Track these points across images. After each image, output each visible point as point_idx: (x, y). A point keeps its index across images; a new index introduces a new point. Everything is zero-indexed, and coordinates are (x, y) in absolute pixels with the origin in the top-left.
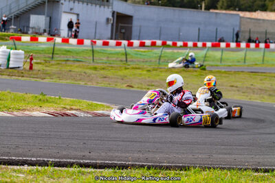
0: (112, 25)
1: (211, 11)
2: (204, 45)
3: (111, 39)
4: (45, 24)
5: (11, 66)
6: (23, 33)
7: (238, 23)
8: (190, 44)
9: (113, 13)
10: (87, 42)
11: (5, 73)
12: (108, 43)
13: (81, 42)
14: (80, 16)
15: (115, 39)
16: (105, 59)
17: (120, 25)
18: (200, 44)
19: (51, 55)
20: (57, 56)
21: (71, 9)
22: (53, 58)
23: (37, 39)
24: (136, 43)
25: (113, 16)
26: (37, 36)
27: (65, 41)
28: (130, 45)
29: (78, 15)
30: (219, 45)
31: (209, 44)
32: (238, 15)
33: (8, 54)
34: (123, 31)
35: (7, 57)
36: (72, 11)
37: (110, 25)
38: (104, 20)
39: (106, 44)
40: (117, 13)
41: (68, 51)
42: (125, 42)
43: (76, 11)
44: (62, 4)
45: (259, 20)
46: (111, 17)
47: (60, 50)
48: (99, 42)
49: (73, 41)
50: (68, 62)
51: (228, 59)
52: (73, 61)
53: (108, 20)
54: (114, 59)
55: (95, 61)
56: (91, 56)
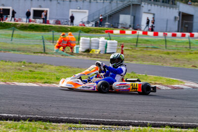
0: (179, 21)
3: (178, 32)
4: (131, 21)
5: (108, 52)
6: (115, 28)
9: (180, 13)
10: (161, 34)
11: (104, 57)
12: (176, 34)
13: (156, 34)
14: (156, 15)
15: (181, 32)
16: (174, 47)
17: (185, 21)
19: (135, 44)
20: (140, 44)
21: (149, 10)
22: (137, 46)
24: (196, 34)
25: (179, 15)
27: (145, 33)
28: (192, 36)
29: (154, 14)
33: (105, 43)
34: (187, 26)
35: (105, 45)
36: (150, 12)
37: (177, 22)
38: (173, 18)
39: (174, 35)
40: (183, 13)
41: (147, 41)
42: (188, 34)
43: (152, 12)
44: (143, 6)
46: (177, 16)
47: (141, 40)
48: (169, 34)
49: (151, 34)
50: (148, 49)
52: (152, 48)
53: (175, 18)
54: (181, 46)
55: (167, 47)
56: (165, 44)
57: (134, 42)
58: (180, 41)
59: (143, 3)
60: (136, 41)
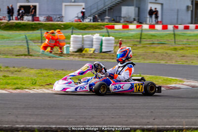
0: (192, 11)
3: (192, 23)
4: (135, 14)
5: (103, 50)
9: (192, 2)
10: (170, 27)
11: (98, 57)
12: (188, 26)
13: (165, 27)
14: (165, 6)
15: (195, 24)
16: (185, 41)
19: (139, 40)
20: (144, 40)
21: (156, 0)
22: (140, 42)
25: (192, 4)
29: (162, 4)
33: (100, 40)
35: (100, 43)
36: (157, 2)
37: (190, 12)
38: (184, 8)
39: (187, 28)
40: (196, 1)
43: (160, 1)
46: (190, 5)
47: (146, 35)
48: (181, 27)
49: (159, 27)
50: (154, 45)
52: (158, 43)
53: (188, 7)
54: (193, 40)
55: (176, 42)
56: (173, 39)
57: (137, 38)
58: (192, 34)
60: (139, 36)
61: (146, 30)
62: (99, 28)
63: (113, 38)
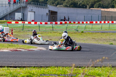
0: (49, 16)
1: (91, 9)
2: (87, 23)
4: (22, 16)
7: (100, 13)
8: (81, 22)
9: (49, 11)
10: (38, 23)
13: (36, 23)
14: (36, 13)
15: (50, 22)
16: (44, 30)
17: (52, 15)
18: (85, 22)
20: (25, 29)
21: (32, 10)
22: (23, 30)
23: (18, 23)
24: (59, 23)
25: (49, 12)
26: (18, 21)
27: (30, 23)
28: (56, 23)
29: (35, 12)
30: (93, 23)
31: (88, 22)
32: (101, 10)
34: (54, 18)
36: (32, 11)
38: (45, 14)
39: (46, 23)
40: (51, 11)
42: (54, 23)
43: (34, 10)
44: (28, 8)
45: (109, 11)
48: (43, 23)
49: (33, 23)
51: (95, 28)
53: (47, 14)
54: (48, 29)
55: (40, 30)
58: (48, 27)
59: (28, 6)
60: (22, 27)
61: (26, 24)
62: (4, 23)
63: (9, 27)
